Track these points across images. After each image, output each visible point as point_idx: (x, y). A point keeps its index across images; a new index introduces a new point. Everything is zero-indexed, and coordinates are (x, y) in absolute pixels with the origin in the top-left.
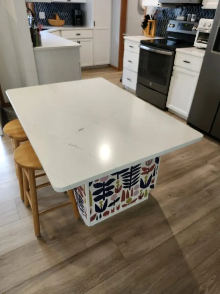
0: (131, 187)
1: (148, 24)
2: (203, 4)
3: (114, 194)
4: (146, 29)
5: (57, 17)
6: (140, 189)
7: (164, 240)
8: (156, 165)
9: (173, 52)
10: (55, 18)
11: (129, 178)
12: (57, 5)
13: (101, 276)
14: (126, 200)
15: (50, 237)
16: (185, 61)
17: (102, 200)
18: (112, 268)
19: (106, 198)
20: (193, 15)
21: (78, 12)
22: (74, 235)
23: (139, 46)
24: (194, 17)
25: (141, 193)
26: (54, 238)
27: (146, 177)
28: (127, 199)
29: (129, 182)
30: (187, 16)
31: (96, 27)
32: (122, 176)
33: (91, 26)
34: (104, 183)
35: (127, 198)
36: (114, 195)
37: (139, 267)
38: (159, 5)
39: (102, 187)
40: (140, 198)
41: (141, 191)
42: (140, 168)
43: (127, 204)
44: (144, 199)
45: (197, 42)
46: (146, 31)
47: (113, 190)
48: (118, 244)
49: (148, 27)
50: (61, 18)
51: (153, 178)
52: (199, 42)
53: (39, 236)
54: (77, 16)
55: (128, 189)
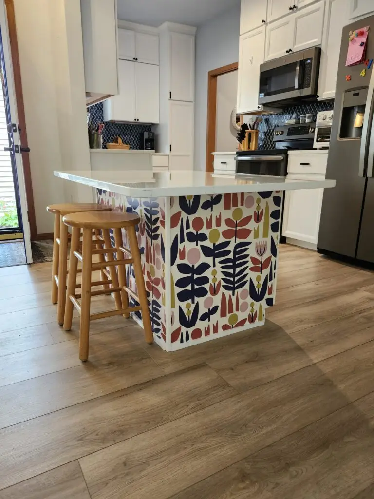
0: (236, 291)
1: (247, 135)
2: (318, 94)
3: (209, 295)
4: (243, 141)
5: (120, 141)
6: (249, 300)
7: (297, 368)
8: (273, 259)
9: (284, 155)
10: (117, 142)
11: (231, 271)
12: (120, 127)
13: (192, 405)
14: (228, 315)
15: (105, 362)
16: (301, 164)
17: (190, 301)
18: (211, 397)
19: (196, 299)
20: (307, 115)
21: (148, 135)
22: (144, 361)
23: (235, 159)
24: (309, 118)
25: (252, 310)
26: (110, 363)
27: (258, 278)
28: (231, 314)
29: (232, 279)
30: (299, 119)
31: (173, 153)
32: (220, 262)
33: (167, 150)
34: (193, 266)
35: (229, 313)
36: (208, 298)
37: (257, 397)
38: (259, 107)
39: (190, 275)
40: (252, 319)
41: (252, 305)
42: (247, 256)
43: (231, 326)
44: (258, 323)
45: (317, 141)
46: (244, 145)
47: (207, 286)
48: (218, 371)
49: (246, 139)
50: (125, 142)
51: (269, 284)
52: (320, 141)
53: (85, 361)
54: (146, 140)
55: (231, 292)
